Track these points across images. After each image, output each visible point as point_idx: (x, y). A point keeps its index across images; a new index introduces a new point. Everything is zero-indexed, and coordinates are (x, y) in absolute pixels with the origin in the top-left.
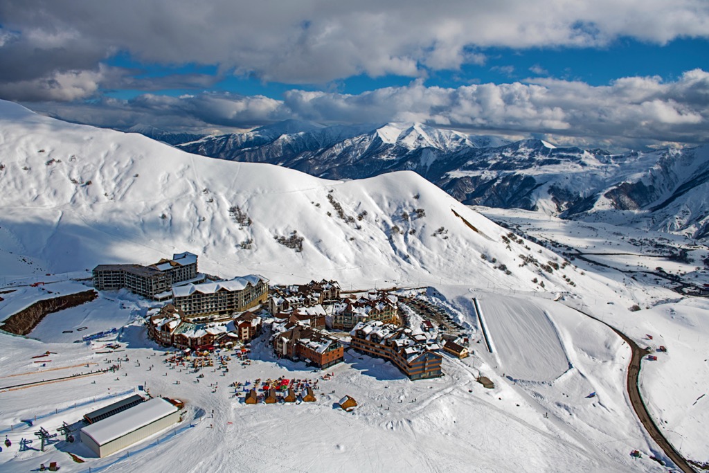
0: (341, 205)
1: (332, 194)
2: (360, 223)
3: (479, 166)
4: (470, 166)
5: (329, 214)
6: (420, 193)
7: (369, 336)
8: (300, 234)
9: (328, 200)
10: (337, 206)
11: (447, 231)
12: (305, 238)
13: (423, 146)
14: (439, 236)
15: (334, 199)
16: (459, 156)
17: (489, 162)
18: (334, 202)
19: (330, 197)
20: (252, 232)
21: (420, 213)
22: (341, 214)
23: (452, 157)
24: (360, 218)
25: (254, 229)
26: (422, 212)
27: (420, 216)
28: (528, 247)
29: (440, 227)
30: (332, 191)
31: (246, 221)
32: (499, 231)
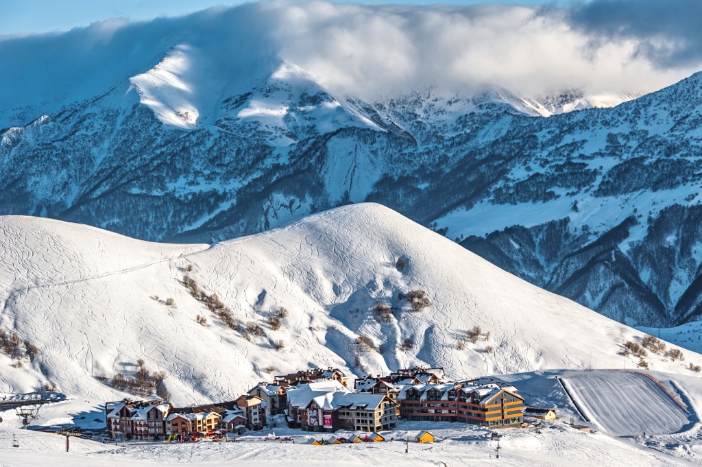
0: (221, 300)
1: (191, 275)
2: (275, 336)
3: (552, 181)
4: (521, 186)
5: (202, 321)
6: (411, 254)
7: (425, 393)
8: (153, 368)
9: (185, 291)
10: (212, 303)
11: (487, 336)
12: (168, 374)
13: (325, 127)
14: (470, 346)
15: (200, 287)
16: (472, 154)
17: (593, 165)
18: (203, 295)
19: (189, 284)
20: (45, 372)
21: (416, 300)
22: (226, 318)
23: (444, 159)
24: (275, 325)
25: (48, 365)
26: (420, 297)
27: (417, 308)
28: (695, 365)
29: (470, 328)
30: (190, 269)
31: (22, 348)
32: (618, 332)
